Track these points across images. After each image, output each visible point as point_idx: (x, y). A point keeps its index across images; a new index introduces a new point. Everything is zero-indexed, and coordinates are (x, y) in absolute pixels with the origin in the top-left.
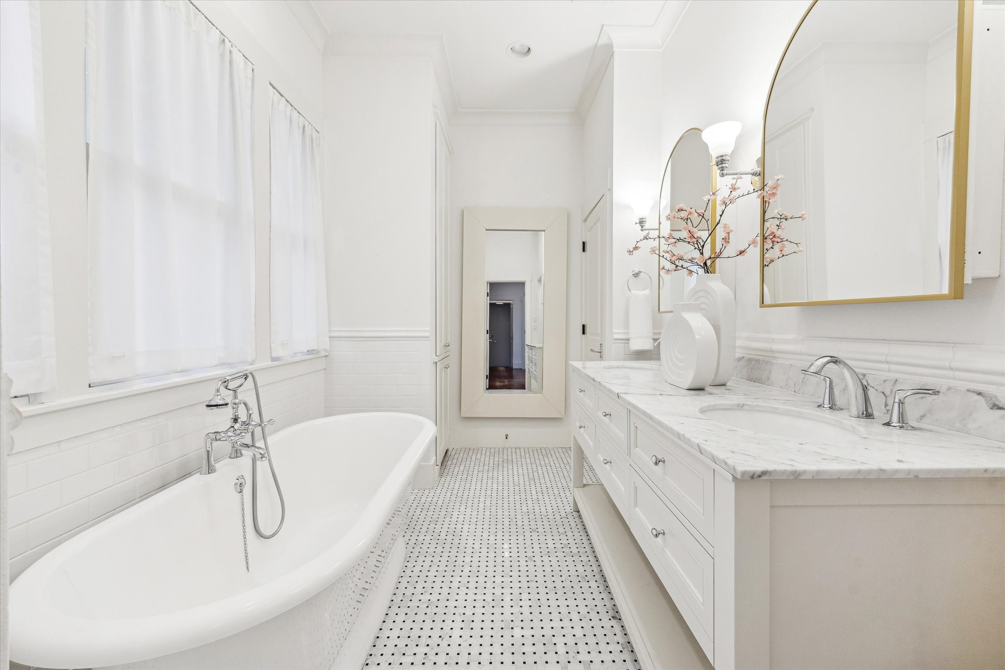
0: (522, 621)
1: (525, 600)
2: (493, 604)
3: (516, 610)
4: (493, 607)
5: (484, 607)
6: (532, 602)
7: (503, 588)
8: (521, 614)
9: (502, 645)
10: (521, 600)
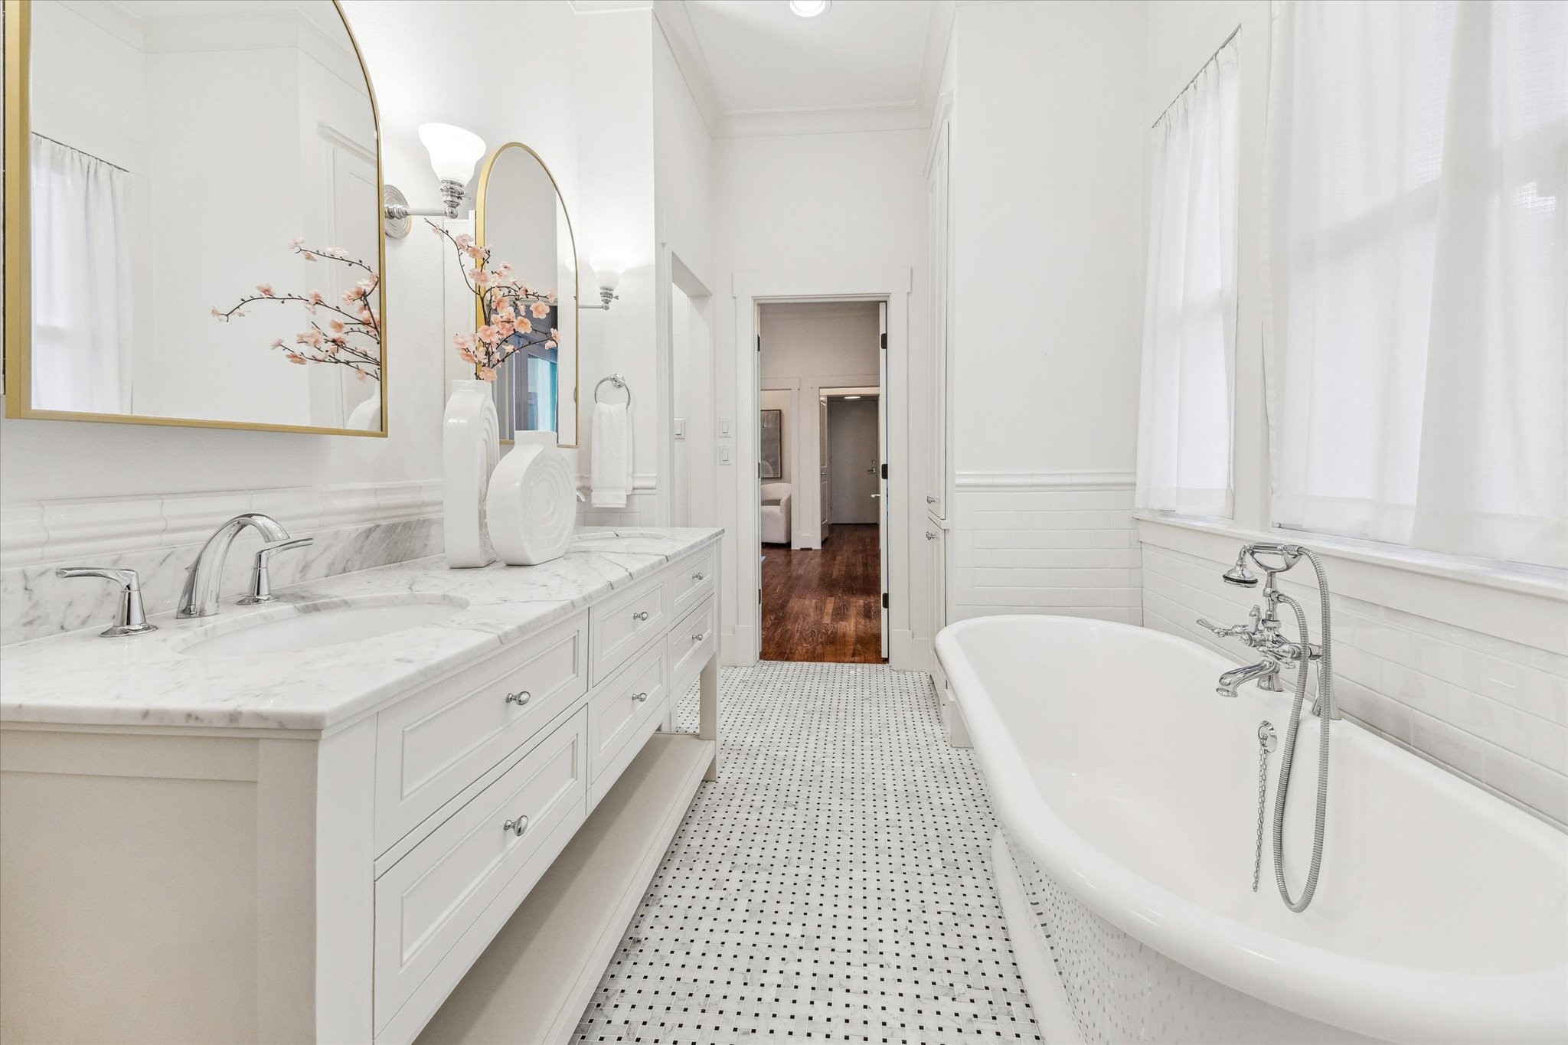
0: (785, 947)
1: (771, 985)
2: (831, 983)
3: (791, 967)
4: (831, 976)
5: (848, 977)
6: (759, 979)
7: (811, 1018)
8: (783, 959)
9: (820, 915)
10: (779, 986)
